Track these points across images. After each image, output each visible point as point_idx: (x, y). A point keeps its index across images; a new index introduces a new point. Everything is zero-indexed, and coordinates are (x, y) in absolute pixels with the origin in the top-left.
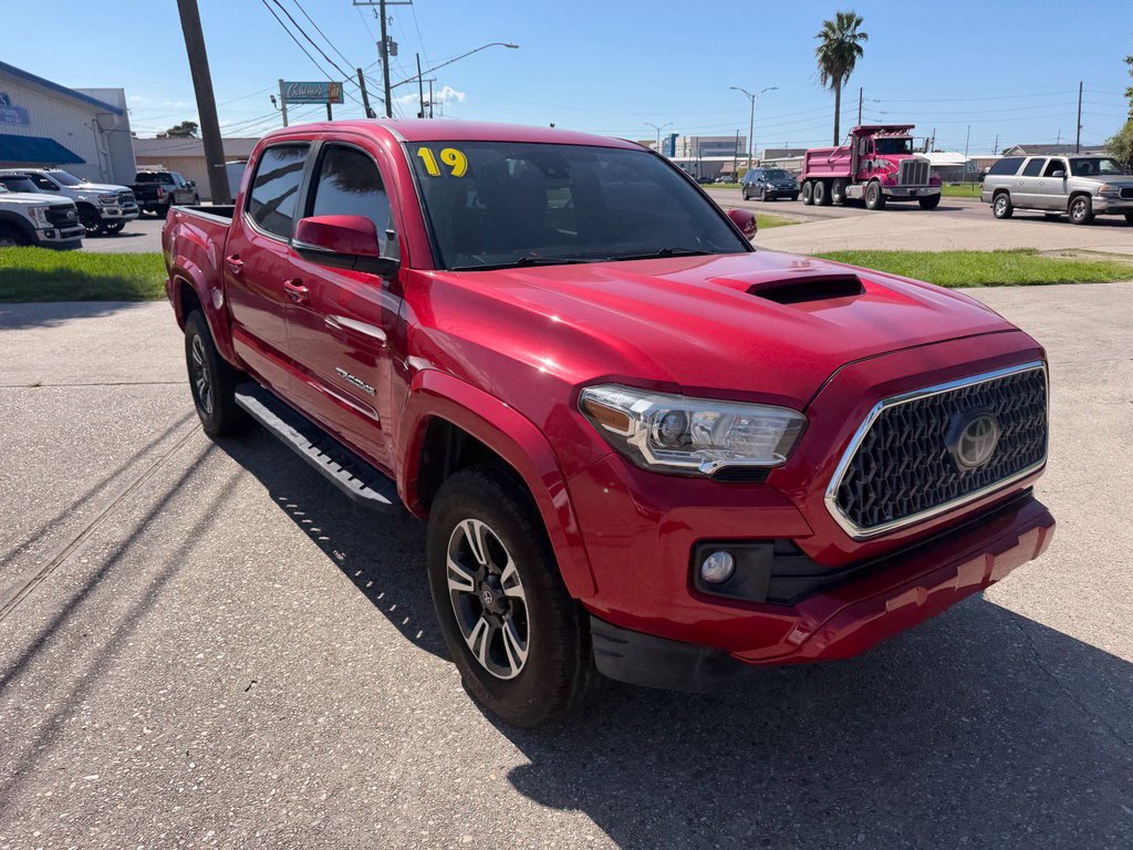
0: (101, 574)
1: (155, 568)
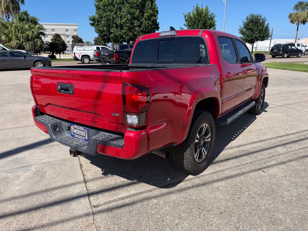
0: (293, 142)
1: (280, 139)
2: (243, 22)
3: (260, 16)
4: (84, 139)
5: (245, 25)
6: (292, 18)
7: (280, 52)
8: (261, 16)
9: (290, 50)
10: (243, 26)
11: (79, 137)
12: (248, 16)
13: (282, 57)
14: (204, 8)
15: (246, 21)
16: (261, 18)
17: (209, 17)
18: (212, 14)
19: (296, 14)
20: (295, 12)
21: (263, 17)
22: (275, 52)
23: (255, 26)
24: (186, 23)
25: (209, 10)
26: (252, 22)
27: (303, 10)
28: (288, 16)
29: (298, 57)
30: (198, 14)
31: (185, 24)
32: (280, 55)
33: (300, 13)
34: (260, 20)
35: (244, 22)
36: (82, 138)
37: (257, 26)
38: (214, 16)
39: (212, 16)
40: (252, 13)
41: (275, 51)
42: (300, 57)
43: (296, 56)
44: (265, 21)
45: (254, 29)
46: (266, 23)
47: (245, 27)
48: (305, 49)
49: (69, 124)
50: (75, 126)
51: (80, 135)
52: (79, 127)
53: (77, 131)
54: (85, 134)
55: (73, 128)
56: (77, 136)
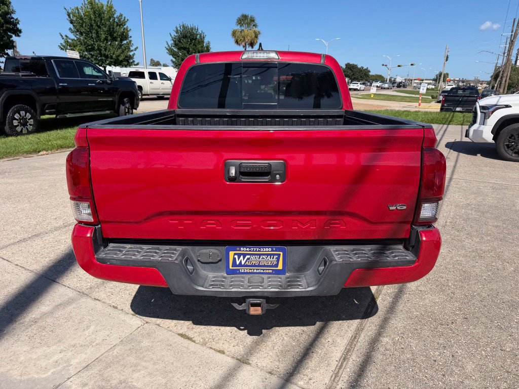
2: (171, 35)
3: (196, 28)
4: (271, 271)
5: (175, 41)
6: (236, 38)
8: (197, 30)
10: (172, 42)
11: (255, 271)
12: (178, 27)
14: (105, 3)
15: (176, 35)
16: (197, 32)
17: (116, 20)
18: (121, 15)
19: (241, 32)
20: (238, 28)
21: (200, 31)
23: (191, 44)
24: (71, 26)
25: (115, 7)
26: (186, 37)
27: (248, 27)
28: (231, 33)
30: (94, 13)
31: (70, 29)
33: (246, 30)
34: (197, 35)
35: (173, 36)
36: (264, 270)
37: (194, 45)
38: (124, 20)
39: (122, 20)
40: (184, 23)
44: (204, 37)
45: (190, 49)
46: (206, 41)
47: (176, 45)
49: (223, 249)
50: (244, 250)
51: (259, 266)
52: (260, 248)
53: (248, 259)
54: (278, 259)
55: (235, 254)
56: (248, 271)
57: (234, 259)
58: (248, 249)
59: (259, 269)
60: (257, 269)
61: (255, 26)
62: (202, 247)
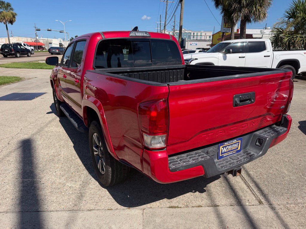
4: (235, 152)
7: (12, 51)
9: (20, 49)
11: (229, 154)
13: (15, 56)
22: (6, 52)
27: (6, 10)
29: (28, 56)
32: (13, 54)
33: (4, 12)
36: (232, 152)
41: (6, 50)
42: (30, 56)
43: (26, 56)
48: (31, 48)
49: (217, 146)
50: (226, 144)
51: (231, 151)
52: (232, 141)
53: (227, 148)
54: (238, 144)
55: (222, 147)
56: (226, 155)
57: (222, 150)
58: (228, 143)
59: (231, 153)
60: (230, 153)
61: (12, 9)
62: (208, 148)
